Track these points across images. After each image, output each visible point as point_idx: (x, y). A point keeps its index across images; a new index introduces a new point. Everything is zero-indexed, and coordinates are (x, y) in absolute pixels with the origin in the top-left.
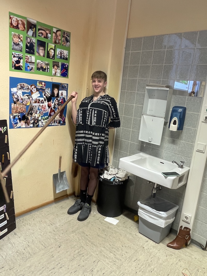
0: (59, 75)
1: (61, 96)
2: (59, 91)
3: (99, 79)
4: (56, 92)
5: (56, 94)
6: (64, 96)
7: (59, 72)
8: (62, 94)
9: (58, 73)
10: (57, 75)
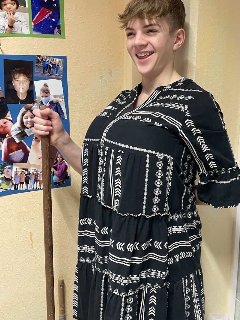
0: (26, 30)
1: (43, 99)
2: (35, 82)
3: (147, 23)
4: (21, 87)
5: (21, 91)
6: (55, 97)
7: (23, 20)
8: (46, 92)
9: (23, 23)
10: (19, 32)
